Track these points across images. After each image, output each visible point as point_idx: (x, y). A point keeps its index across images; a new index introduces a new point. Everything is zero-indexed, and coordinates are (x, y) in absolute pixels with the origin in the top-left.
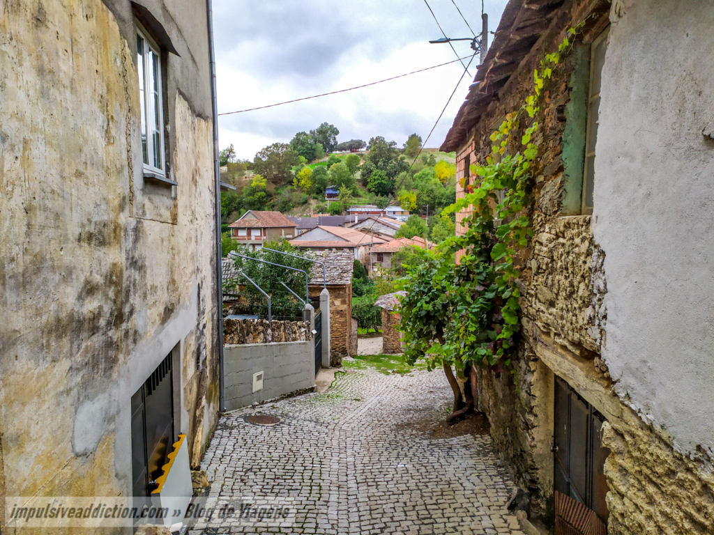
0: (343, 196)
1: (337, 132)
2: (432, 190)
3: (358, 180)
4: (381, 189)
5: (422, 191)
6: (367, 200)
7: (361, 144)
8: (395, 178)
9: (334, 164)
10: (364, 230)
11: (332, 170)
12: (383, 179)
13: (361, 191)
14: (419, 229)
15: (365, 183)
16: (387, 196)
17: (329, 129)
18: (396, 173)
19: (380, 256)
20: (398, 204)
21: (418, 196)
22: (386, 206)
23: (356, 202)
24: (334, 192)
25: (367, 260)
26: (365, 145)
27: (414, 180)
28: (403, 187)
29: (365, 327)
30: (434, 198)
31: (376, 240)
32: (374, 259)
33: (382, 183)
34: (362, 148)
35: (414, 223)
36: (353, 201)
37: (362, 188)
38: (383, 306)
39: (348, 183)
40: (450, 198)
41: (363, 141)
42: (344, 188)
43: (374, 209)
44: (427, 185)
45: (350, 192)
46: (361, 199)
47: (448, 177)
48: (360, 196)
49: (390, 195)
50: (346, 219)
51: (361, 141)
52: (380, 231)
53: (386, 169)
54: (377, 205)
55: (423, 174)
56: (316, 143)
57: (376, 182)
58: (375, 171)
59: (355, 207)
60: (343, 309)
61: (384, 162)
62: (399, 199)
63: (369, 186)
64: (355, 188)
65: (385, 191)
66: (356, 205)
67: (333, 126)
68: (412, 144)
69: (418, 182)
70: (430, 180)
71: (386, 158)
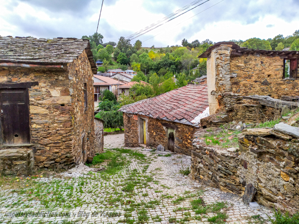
0: (105, 64)
1: (102, 37)
2: (148, 63)
3: (112, 58)
4: (123, 61)
5: (143, 63)
6: (117, 67)
7: (114, 44)
8: (130, 57)
9: (100, 49)
10: (115, 79)
11: (100, 52)
12: (124, 57)
13: (114, 62)
14: (143, 78)
15: (116, 59)
16: (127, 65)
17: (99, 35)
18: (131, 54)
19: (123, 90)
20: (132, 69)
21: (141, 65)
22: (126, 70)
23: (112, 67)
24: (100, 63)
25: (117, 93)
26: (116, 44)
27: (139, 58)
28: (134, 61)
29: (113, 128)
30: (149, 66)
31: (121, 83)
32: (120, 92)
33: (124, 59)
34: (114, 46)
35: (140, 75)
36: (110, 67)
37: (114, 61)
38: (124, 111)
39: (107, 58)
40: (156, 66)
41: (115, 42)
42: (106, 60)
43: (120, 71)
44: (145, 60)
45: (108, 62)
46: (114, 66)
47: (155, 58)
48: (113, 65)
49: (128, 65)
50: (106, 75)
51: (114, 42)
52: (123, 80)
53: (126, 53)
54: (122, 69)
55: (144, 55)
56: (92, 42)
57: (121, 58)
58: (121, 53)
59: (111, 70)
60: (65, 102)
61: (125, 49)
62: (132, 66)
63: (118, 60)
64: (111, 61)
65: (125, 63)
66: (111, 69)
67: (100, 34)
68: (137, 44)
69: (141, 59)
70: (147, 58)
71: (126, 47)
